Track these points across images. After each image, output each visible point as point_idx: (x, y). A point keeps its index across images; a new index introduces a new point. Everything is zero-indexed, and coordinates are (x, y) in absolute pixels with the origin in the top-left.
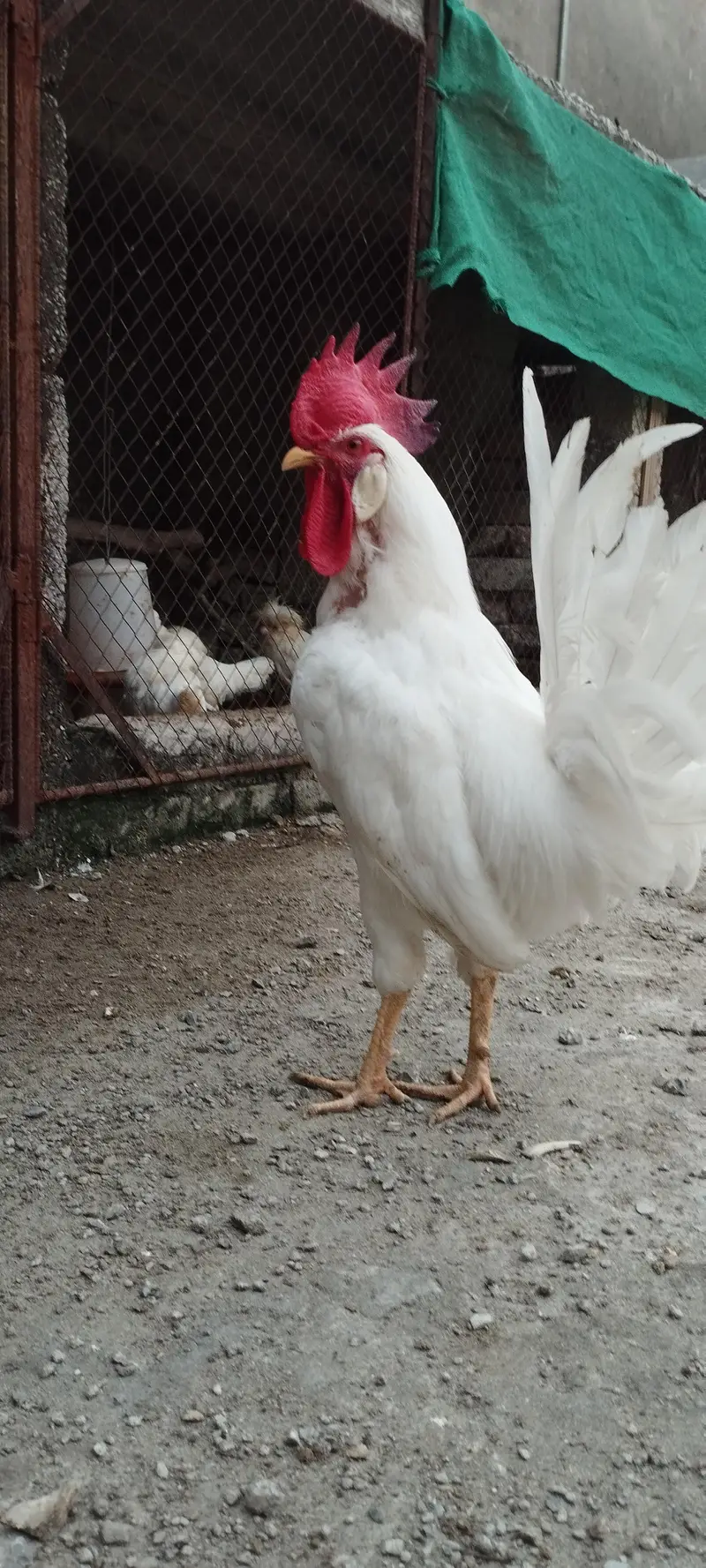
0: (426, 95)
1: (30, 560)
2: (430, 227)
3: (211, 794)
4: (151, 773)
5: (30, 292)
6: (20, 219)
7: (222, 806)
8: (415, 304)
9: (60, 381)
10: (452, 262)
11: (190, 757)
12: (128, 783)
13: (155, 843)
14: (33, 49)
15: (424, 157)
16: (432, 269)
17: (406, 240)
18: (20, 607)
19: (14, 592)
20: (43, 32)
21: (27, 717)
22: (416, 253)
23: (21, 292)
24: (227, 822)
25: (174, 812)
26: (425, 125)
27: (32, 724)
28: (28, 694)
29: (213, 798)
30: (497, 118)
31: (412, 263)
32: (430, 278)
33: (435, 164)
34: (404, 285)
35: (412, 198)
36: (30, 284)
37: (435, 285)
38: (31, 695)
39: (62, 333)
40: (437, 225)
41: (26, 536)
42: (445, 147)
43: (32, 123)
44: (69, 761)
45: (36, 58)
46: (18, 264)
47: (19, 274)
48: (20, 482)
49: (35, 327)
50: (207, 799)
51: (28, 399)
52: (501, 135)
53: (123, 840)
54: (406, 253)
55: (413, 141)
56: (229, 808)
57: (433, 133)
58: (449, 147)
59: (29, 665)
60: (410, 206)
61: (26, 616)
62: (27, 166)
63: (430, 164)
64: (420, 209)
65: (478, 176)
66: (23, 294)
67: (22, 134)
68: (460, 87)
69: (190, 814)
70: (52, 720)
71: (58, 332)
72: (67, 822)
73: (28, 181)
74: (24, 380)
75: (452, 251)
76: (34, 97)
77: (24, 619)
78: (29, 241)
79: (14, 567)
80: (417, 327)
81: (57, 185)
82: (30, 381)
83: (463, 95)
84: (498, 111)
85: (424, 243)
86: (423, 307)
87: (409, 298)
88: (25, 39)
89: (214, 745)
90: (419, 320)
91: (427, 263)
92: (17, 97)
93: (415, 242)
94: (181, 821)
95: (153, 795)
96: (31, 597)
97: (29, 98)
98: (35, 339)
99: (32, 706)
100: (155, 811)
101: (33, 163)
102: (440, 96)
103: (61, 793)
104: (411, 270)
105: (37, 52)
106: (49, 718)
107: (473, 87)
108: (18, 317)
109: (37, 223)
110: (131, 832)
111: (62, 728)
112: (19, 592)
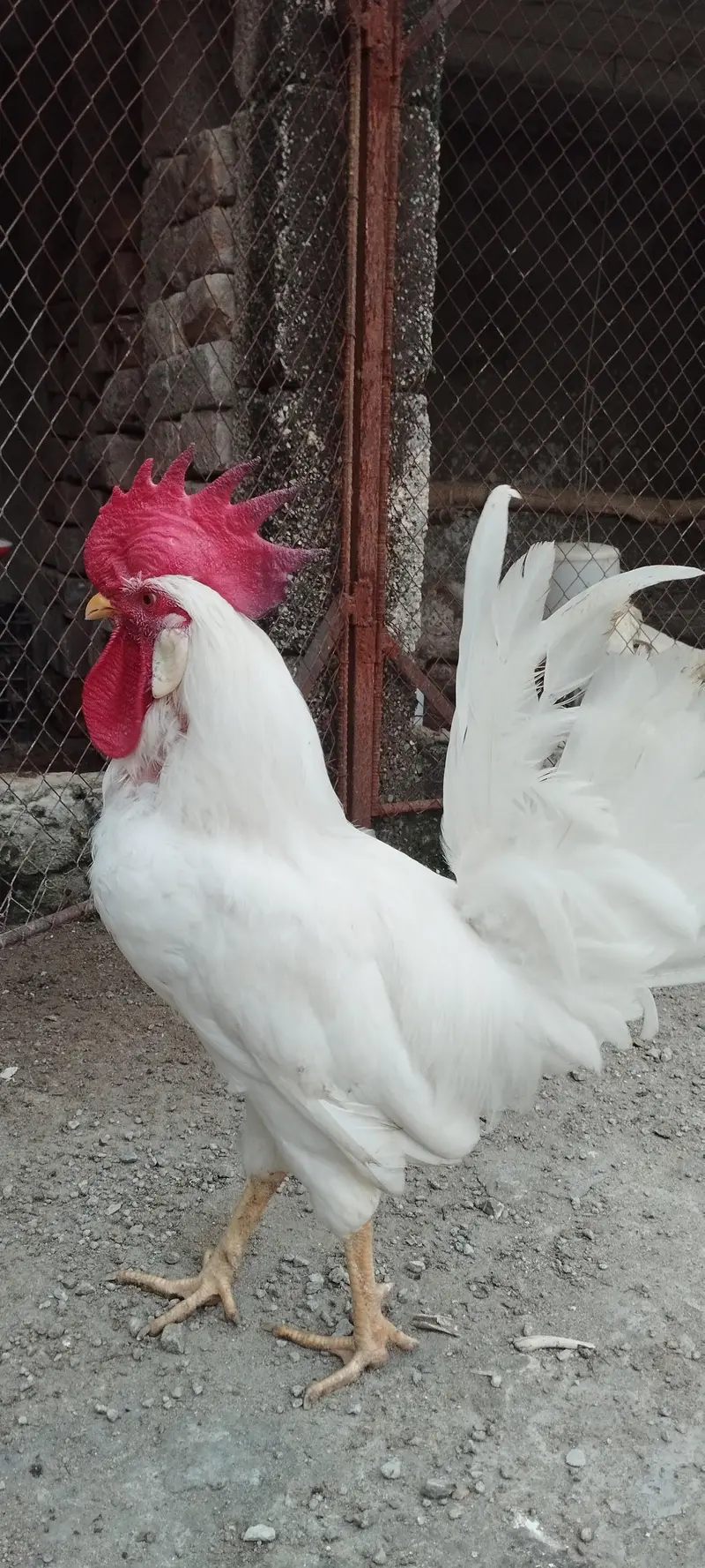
1: (371, 585)
5: (379, 320)
6: (370, 248)
9: (422, 399)
14: (390, 69)
18: (357, 629)
19: (351, 617)
20: (402, 47)
21: (364, 736)
23: (368, 322)
27: (370, 743)
28: (365, 713)
36: (379, 310)
38: (369, 714)
39: (427, 350)
41: (367, 561)
43: (388, 146)
44: (420, 775)
45: (393, 78)
46: (367, 293)
47: (367, 303)
48: (362, 509)
49: (385, 352)
51: (373, 425)
59: (367, 685)
61: (365, 640)
62: (381, 191)
66: (371, 323)
67: (375, 162)
70: (400, 735)
71: (421, 352)
72: (415, 833)
73: (381, 207)
74: (370, 408)
76: (391, 118)
77: (362, 642)
78: (381, 267)
79: (351, 593)
81: (427, 201)
82: (376, 409)
88: (381, 61)
92: (370, 123)
96: (371, 619)
97: (385, 120)
98: (384, 365)
99: (370, 724)
101: (388, 188)
103: (402, 806)
105: (395, 70)
106: (396, 734)
108: (365, 346)
109: (391, 248)
111: (411, 743)
112: (356, 615)
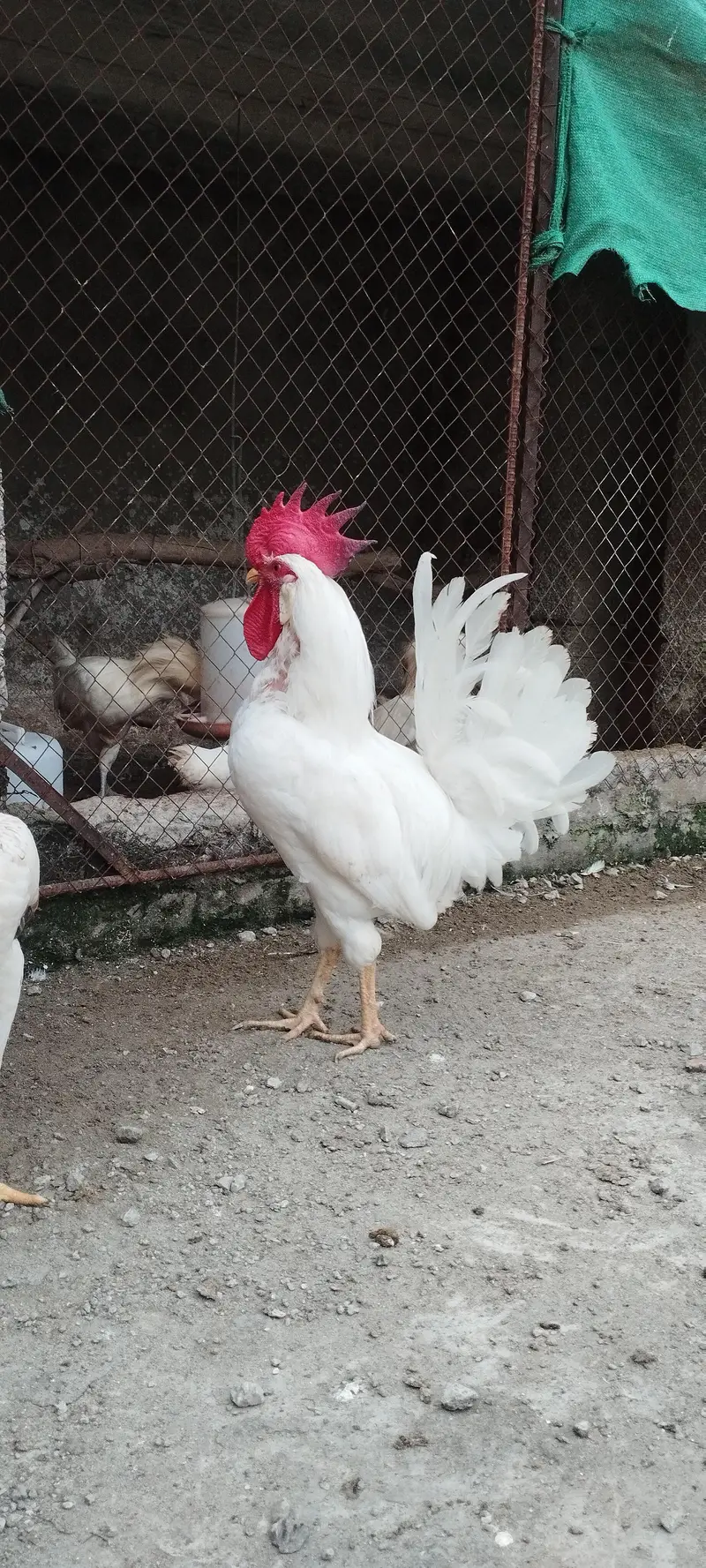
0: (545, 40)
2: (550, 203)
3: (227, 887)
4: (125, 871)
7: (243, 900)
8: (531, 301)
10: (582, 242)
11: (191, 848)
12: (93, 882)
13: (143, 945)
15: (541, 118)
16: (551, 256)
17: (517, 223)
22: (533, 237)
24: (252, 918)
25: (169, 910)
26: (544, 78)
29: (228, 892)
30: (659, 54)
31: (525, 251)
32: (552, 267)
33: (558, 123)
34: (514, 277)
35: (524, 172)
37: (558, 275)
40: (559, 201)
42: (574, 101)
50: (220, 893)
52: (668, 74)
53: (95, 943)
54: (517, 238)
55: (526, 103)
56: (254, 902)
57: (555, 87)
58: (580, 101)
60: (522, 183)
63: (549, 126)
64: (537, 183)
65: (633, 129)
68: (593, 24)
69: (196, 911)
75: (580, 230)
80: (533, 329)
83: (603, 33)
84: (659, 45)
85: (540, 224)
86: (542, 302)
87: (522, 294)
89: (229, 834)
90: (536, 319)
91: (545, 249)
93: (528, 224)
94: (182, 919)
95: (141, 893)
100: (143, 909)
102: (565, 39)
104: (524, 259)
107: (618, 21)
110: (111, 934)
